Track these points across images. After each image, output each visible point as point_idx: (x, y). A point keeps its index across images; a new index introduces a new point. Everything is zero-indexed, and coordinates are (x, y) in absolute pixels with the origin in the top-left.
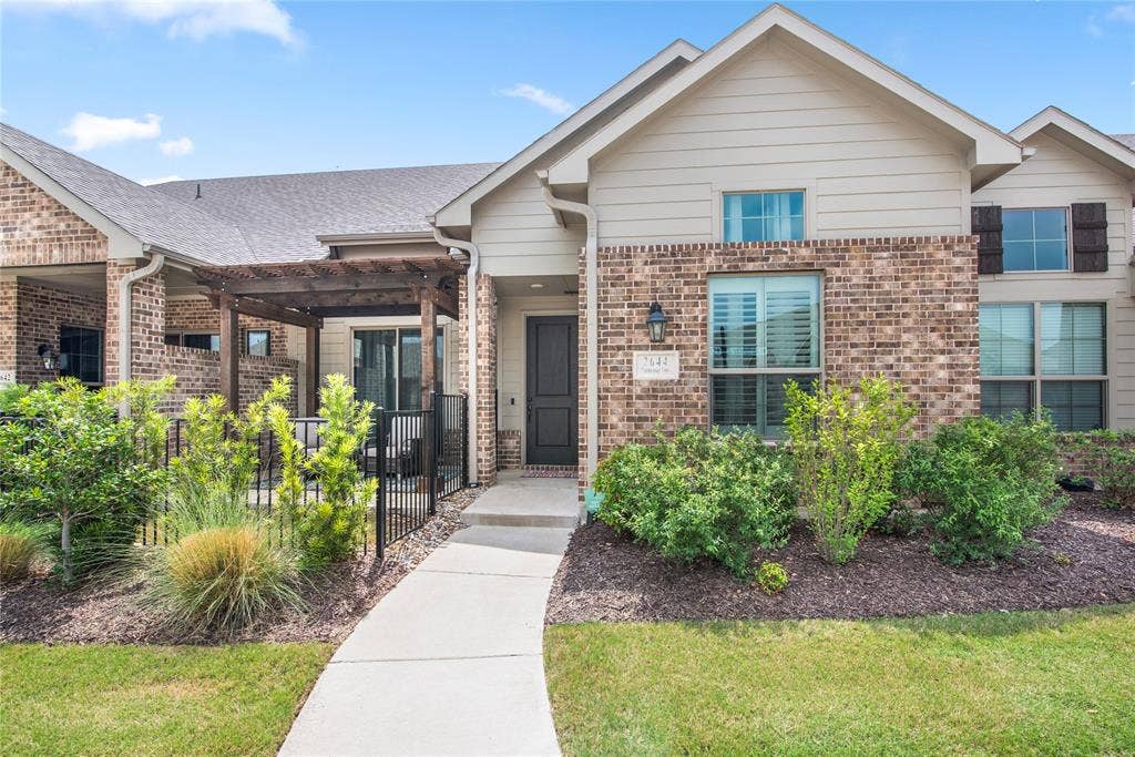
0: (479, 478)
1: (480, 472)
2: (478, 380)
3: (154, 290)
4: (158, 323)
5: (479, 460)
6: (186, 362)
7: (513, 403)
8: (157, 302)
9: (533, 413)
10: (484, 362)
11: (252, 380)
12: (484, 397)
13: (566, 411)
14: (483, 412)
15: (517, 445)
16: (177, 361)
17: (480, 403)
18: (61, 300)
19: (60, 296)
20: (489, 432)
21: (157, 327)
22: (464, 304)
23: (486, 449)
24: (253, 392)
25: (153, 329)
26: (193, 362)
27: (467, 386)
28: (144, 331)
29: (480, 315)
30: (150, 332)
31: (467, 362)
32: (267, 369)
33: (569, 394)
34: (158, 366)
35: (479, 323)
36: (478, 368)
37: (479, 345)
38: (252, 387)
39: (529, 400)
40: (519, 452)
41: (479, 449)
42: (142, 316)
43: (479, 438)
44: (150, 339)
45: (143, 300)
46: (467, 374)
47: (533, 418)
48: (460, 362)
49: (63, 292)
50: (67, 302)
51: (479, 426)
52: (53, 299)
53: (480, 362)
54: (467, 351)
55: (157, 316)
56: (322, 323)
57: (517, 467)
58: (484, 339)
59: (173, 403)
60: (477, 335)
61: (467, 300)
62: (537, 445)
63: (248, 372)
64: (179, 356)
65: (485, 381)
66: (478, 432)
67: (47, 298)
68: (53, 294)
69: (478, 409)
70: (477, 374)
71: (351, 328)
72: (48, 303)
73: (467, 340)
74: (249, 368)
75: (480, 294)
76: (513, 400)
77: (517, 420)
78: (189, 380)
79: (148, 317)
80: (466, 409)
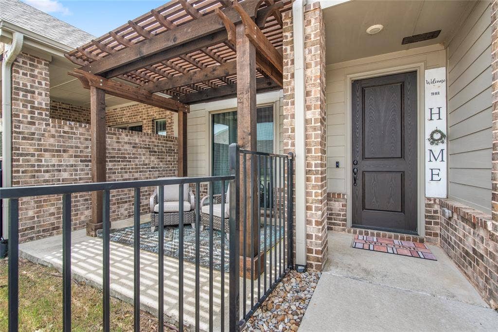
0: (308, 258)
1: (309, 251)
2: (307, 137)
3: (36, 73)
4: (42, 100)
5: (309, 236)
6: (74, 134)
7: (337, 166)
8: (40, 83)
9: (359, 176)
10: (314, 114)
11: (139, 150)
12: (315, 158)
13: (399, 175)
14: (313, 177)
15: (343, 207)
16: (64, 132)
17: (308, 165)
18: (65, 109)
19: (64, 106)
20: (321, 201)
21: (40, 104)
22: (289, 48)
23: (318, 223)
24: (141, 158)
25: (36, 105)
26: (81, 134)
27: (293, 145)
28: (25, 106)
29: (309, 57)
30: (32, 107)
31: (293, 116)
32: (153, 142)
33: (402, 156)
34: (43, 135)
35: (307, 66)
36: (307, 121)
37: (307, 94)
38: (140, 154)
39: (354, 163)
40: (345, 215)
41: (308, 222)
42: (21, 93)
43: (308, 208)
44: (32, 112)
45: (22, 80)
46: (293, 130)
47: (359, 182)
48: (285, 117)
49: (66, 104)
50: (69, 110)
51: (308, 194)
52: (60, 108)
53: (309, 115)
54: (293, 103)
55: (40, 94)
56: (189, 109)
57: (344, 230)
58: (314, 85)
59: (60, 166)
60: (306, 82)
61: (292, 42)
62: (364, 208)
63: (135, 144)
64: (66, 129)
65: (315, 137)
66: (307, 202)
67: (57, 107)
68: (60, 105)
69: (308, 172)
70: (306, 130)
71: (209, 112)
72: (57, 110)
73: (293, 89)
74: (137, 141)
75: (309, 30)
76: (337, 163)
77: (344, 183)
78: (77, 147)
79: (29, 95)
80: (291, 172)
